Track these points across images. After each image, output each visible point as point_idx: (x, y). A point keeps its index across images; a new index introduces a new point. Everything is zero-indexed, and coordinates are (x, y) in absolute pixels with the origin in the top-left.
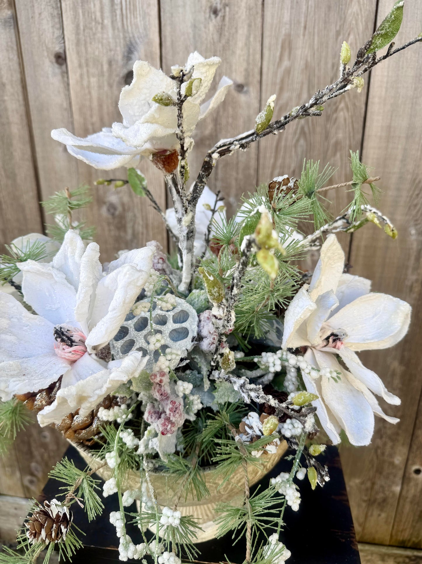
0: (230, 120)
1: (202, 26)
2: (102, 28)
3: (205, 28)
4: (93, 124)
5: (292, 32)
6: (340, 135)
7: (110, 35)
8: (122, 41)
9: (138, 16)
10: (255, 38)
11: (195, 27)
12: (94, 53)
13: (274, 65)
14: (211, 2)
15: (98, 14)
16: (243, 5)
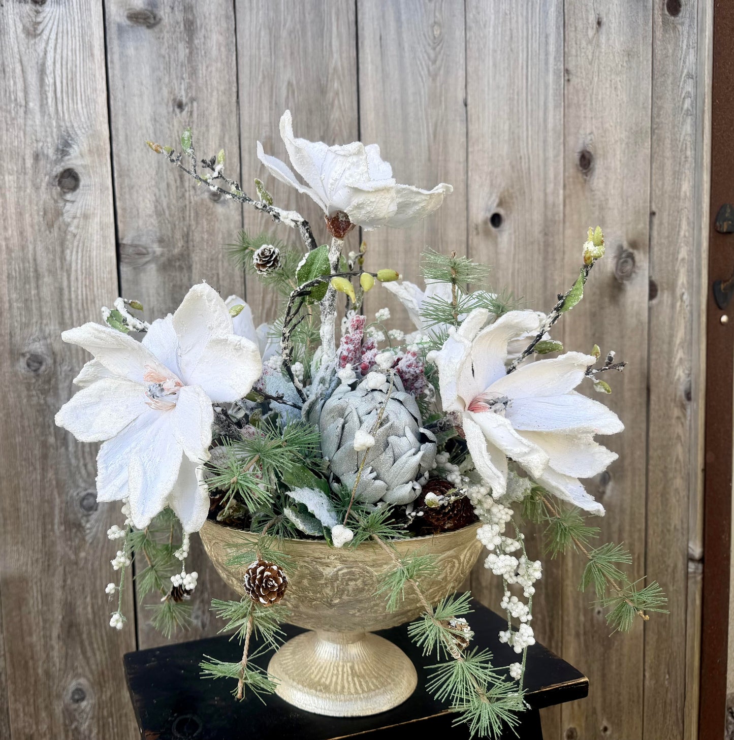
0: (206, 236)
1: (164, 121)
2: (25, 112)
3: (169, 123)
4: (6, 239)
5: (274, 135)
7: (38, 122)
8: (55, 130)
9: (79, 101)
10: (230, 139)
11: (155, 120)
12: (12, 143)
13: (256, 171)
14: (174, 95)
15: (20, 95)
16: (214, 101)
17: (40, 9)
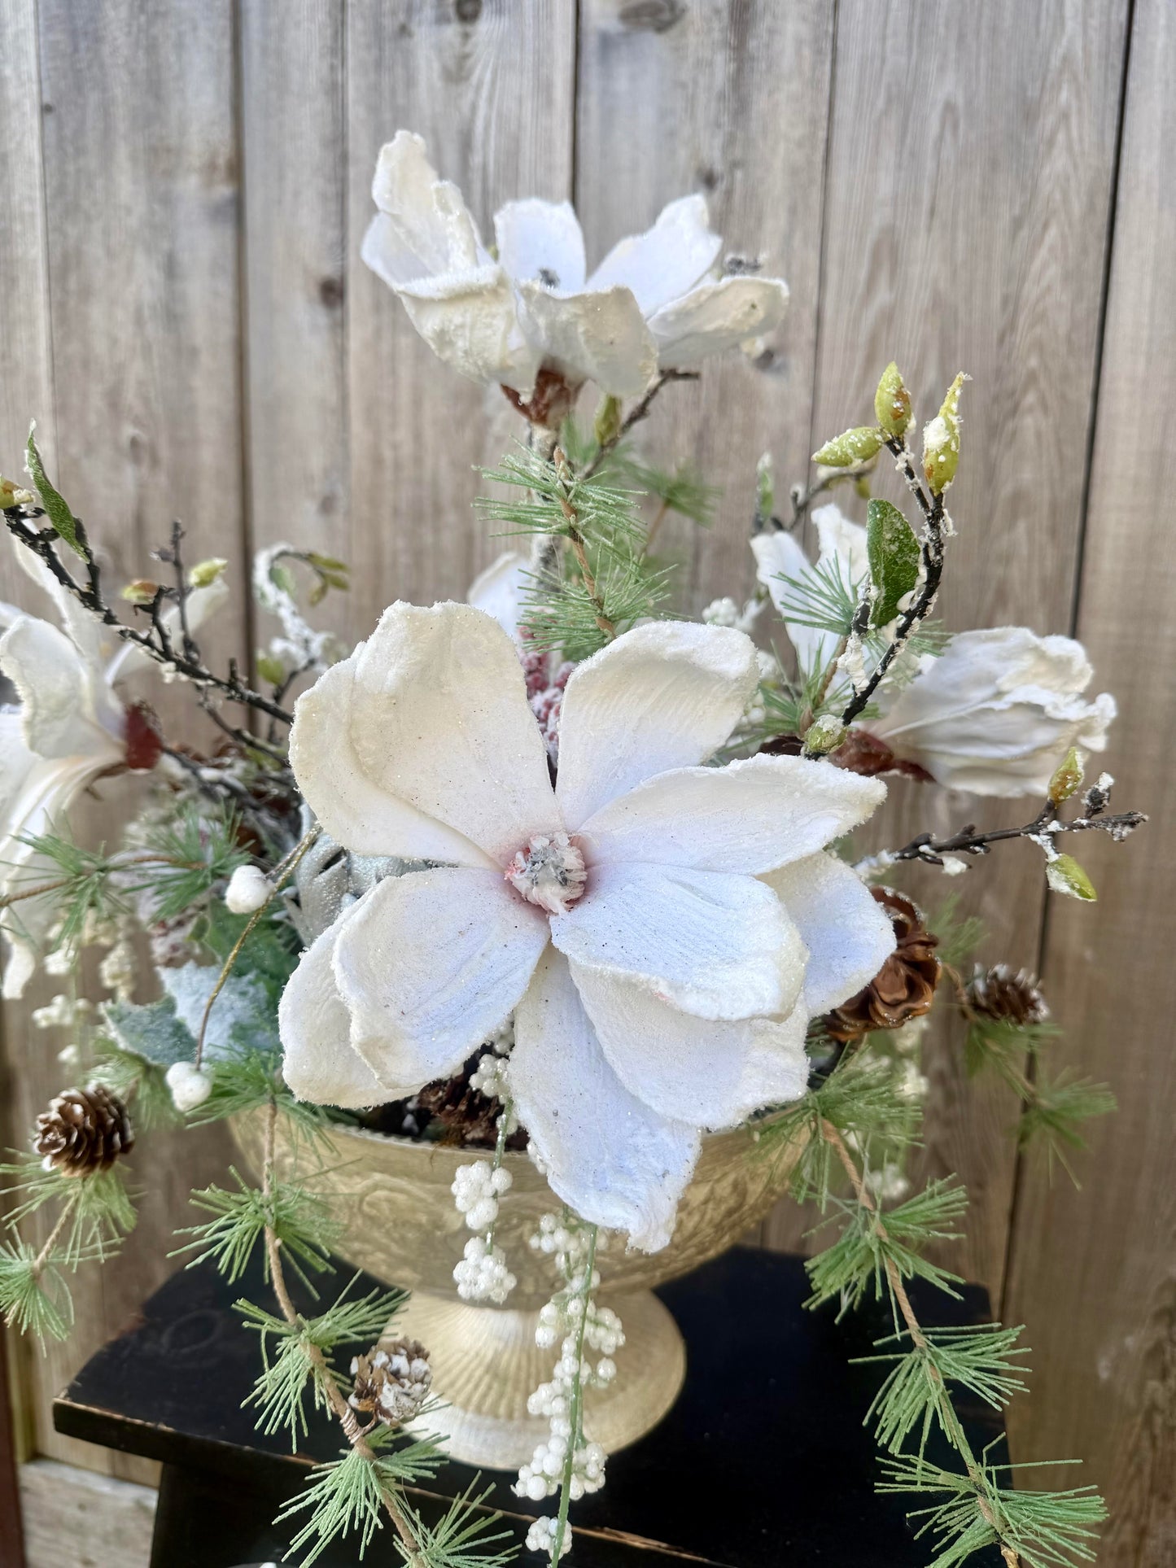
0: (736, 439)
4: (395, 447)
5: (899, 224)
6: (1027, 475)
10: (804, 238)
13: (852, 301)
14: (700, 160)
16: (778, 164)
17: (469, 28)
